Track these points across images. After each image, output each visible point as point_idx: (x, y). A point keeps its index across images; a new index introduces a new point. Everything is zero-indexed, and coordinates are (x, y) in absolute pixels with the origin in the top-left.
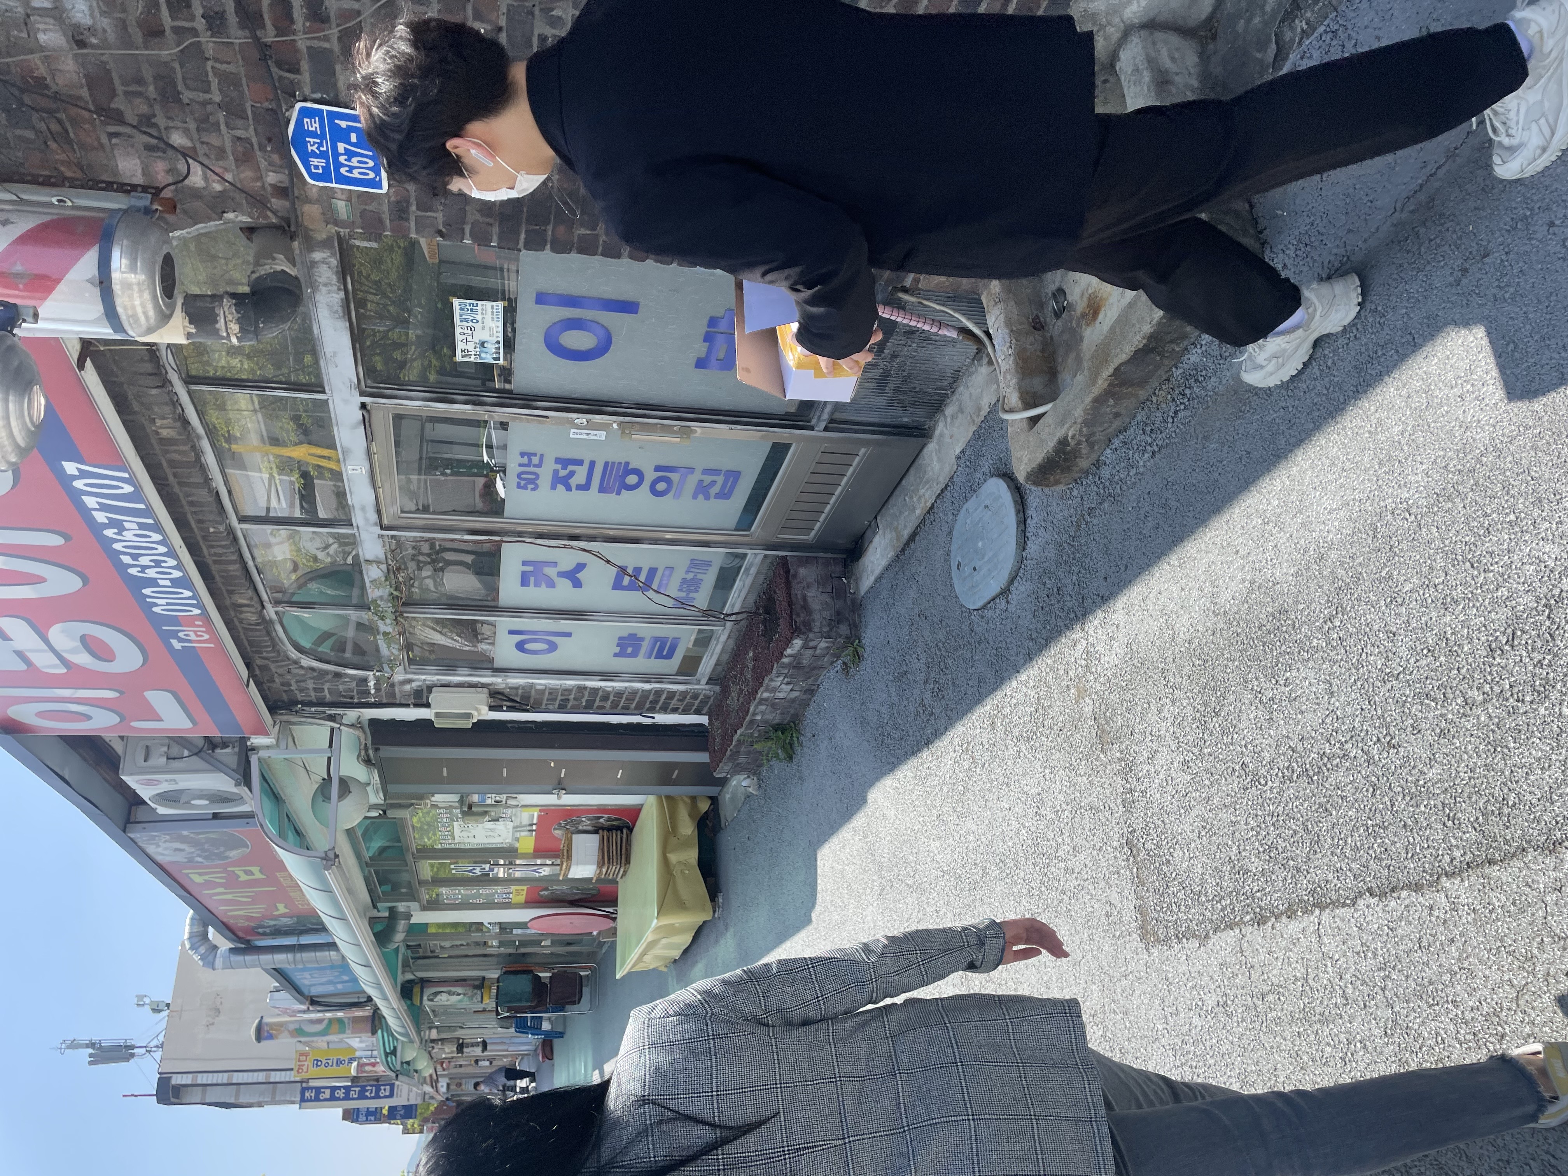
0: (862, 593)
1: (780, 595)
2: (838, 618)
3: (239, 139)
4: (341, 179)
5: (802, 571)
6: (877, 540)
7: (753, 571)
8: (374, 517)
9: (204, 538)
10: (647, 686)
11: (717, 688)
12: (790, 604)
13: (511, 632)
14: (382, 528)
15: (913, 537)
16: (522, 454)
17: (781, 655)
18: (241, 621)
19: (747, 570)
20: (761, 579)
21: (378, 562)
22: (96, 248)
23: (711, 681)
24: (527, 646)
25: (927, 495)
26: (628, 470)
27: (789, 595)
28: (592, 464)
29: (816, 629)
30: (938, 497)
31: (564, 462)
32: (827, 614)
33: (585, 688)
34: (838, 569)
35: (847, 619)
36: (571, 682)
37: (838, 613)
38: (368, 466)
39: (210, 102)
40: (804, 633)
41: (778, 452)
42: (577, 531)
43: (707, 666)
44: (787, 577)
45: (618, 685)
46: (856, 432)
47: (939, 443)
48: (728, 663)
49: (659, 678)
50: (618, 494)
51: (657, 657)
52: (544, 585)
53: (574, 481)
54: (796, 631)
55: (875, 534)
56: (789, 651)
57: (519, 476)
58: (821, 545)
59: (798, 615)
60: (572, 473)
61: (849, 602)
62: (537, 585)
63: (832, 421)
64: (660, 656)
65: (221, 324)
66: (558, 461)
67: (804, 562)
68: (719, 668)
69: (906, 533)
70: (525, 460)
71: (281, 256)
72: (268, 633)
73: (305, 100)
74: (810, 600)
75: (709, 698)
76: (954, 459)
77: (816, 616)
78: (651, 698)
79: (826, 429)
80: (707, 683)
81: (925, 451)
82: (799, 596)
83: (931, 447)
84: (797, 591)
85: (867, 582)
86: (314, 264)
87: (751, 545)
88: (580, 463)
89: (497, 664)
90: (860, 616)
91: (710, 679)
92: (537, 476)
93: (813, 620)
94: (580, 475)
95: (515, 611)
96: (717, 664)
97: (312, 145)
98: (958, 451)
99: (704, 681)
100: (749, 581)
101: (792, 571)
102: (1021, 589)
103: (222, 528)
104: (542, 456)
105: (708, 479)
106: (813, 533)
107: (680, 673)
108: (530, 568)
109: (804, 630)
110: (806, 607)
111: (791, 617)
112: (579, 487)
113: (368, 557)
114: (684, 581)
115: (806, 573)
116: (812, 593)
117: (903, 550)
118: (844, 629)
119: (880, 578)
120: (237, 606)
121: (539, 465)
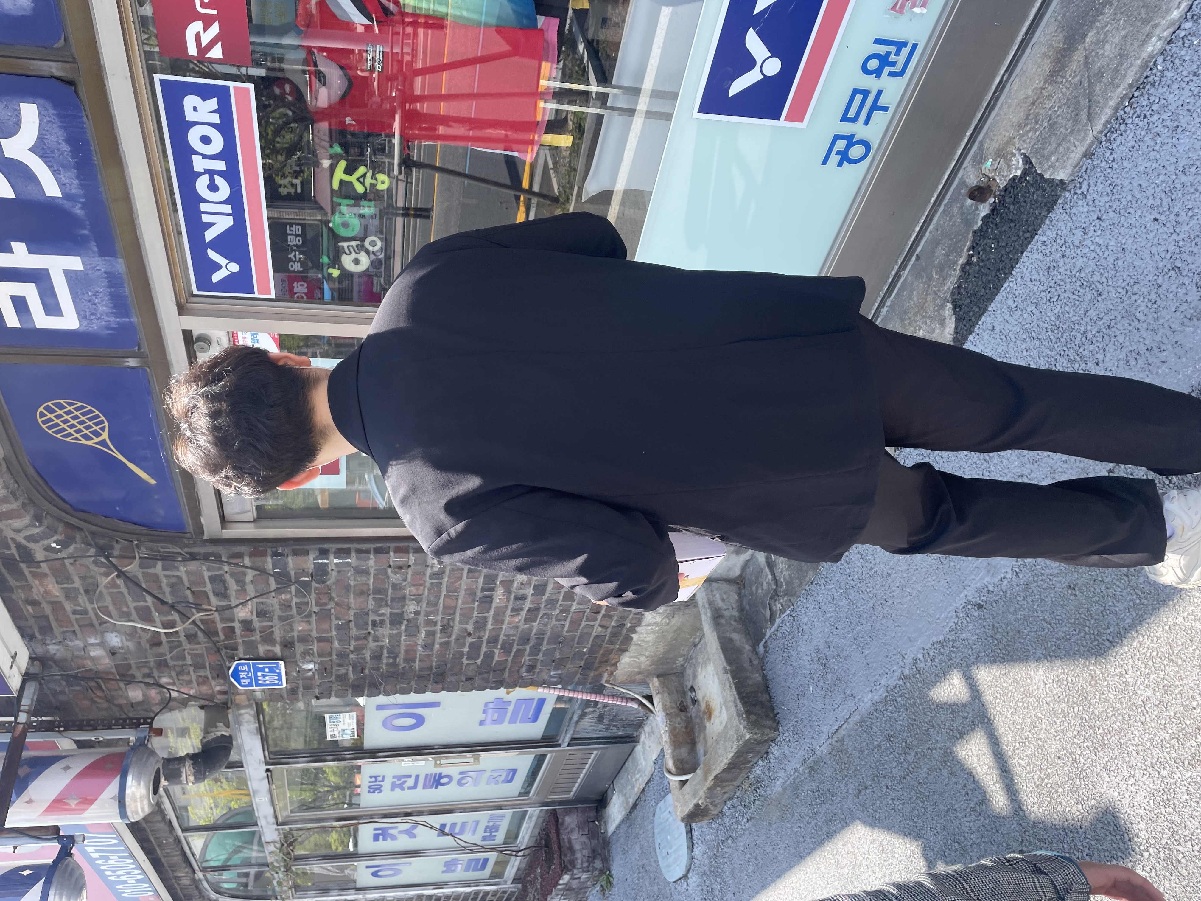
0: (609, 834)
1: (553, 835)
2: (594, 854)
3: (201, 676)
4: (257, 685)
5: (568, 819)
6: (614, 797)
7: (534, 819)
8: (273, 820)
9: (159, 846)
10: (468, 890)
11: (520, 886)
12: (560, 847)
13: (367, 867)
14: (278, 825)
15: (635, 805)
16: (371, 777)
17: (557, 884)
18: (179, 885)
19: (530, 818)
20: (541, 820)
21: (274, 842)
22: (119, 777)
23: (515, 880)
24: (379, 874)
25: (640, 782)
26: (441, 776)
27: (559, 840)
28: (417, 777)
29: (579, 866)
30: (647, 784)
31: (399, 777)
32: (586, 852)
33: (423, 896)
34: (592, 814)
35: (600, 855)
36: (412, 893)
37: (594, 851)
38: (269, 796)
39: (186, 665)
40: (570, 870)
41: (539, 761)
42: (410, 810)
43: (511, 871)
44: (557, 825)
45: (447, 891)
46: (589, 744)
47: (643, 747)
48: (525, 869)
49: (477, 883)
50: (436, 788)
51: (473, 870)
52: (389, 839)
53: (406, 786)
54: (564, 869)
55: (613, 794)
56: (561, 882)
57: (369, 787)
58: (578, 800)
59: (566, 856)
60: (405, 782)
61: (601, 841)
62: (384, 839)
63: (572, 739)
64: (475, 869)
65: (184, 777)
66: (394, 777)
67: (568, 812)
68: (520, 872)
69: (631, 801)
70: (373, 779)
71: (221, 724)
72: (197, 887)
73: (240, 659)
74: (573, 842)
75: (515, 892)
76: (652, 764)
77: (578, 855)
78: (472, 896)
79: (568, 746)
80: (512, 883)
81: (636, 749)
82: (566, 840)
83: (639, 748)
84: (564, 837)
85: (612, 828)
86: (241, 715)
87: (530, 805)
88: (410, 776)
89: (359, 885)
90: (609, 851)
91: (514, 879)
92: (381, 786)
93: (577, 859)
94: (411, 782)
95: (370, 856)
96: (518, 869)
97: (242, 675)
98: (654, 759)
99: (510, 882)
100: (532, 824)
101: (560, 821)
102: (694, 879)
103: (171, 840)
104: (384, 777)
105: (495, 774)
106: (572, 793)
107: (491, 877)
108: (380, 832)
109: (570, 867)
110: (571, 848)
111: (561, 858)
112: (409, 788)
113: (268, 840)
114: (487, 827)
115: (570, 821)
116: (574, 836)
117: (630, 812)
118: (598, 864)
119: (618, 827)
120: (177, 878)
121: (383, 780)
